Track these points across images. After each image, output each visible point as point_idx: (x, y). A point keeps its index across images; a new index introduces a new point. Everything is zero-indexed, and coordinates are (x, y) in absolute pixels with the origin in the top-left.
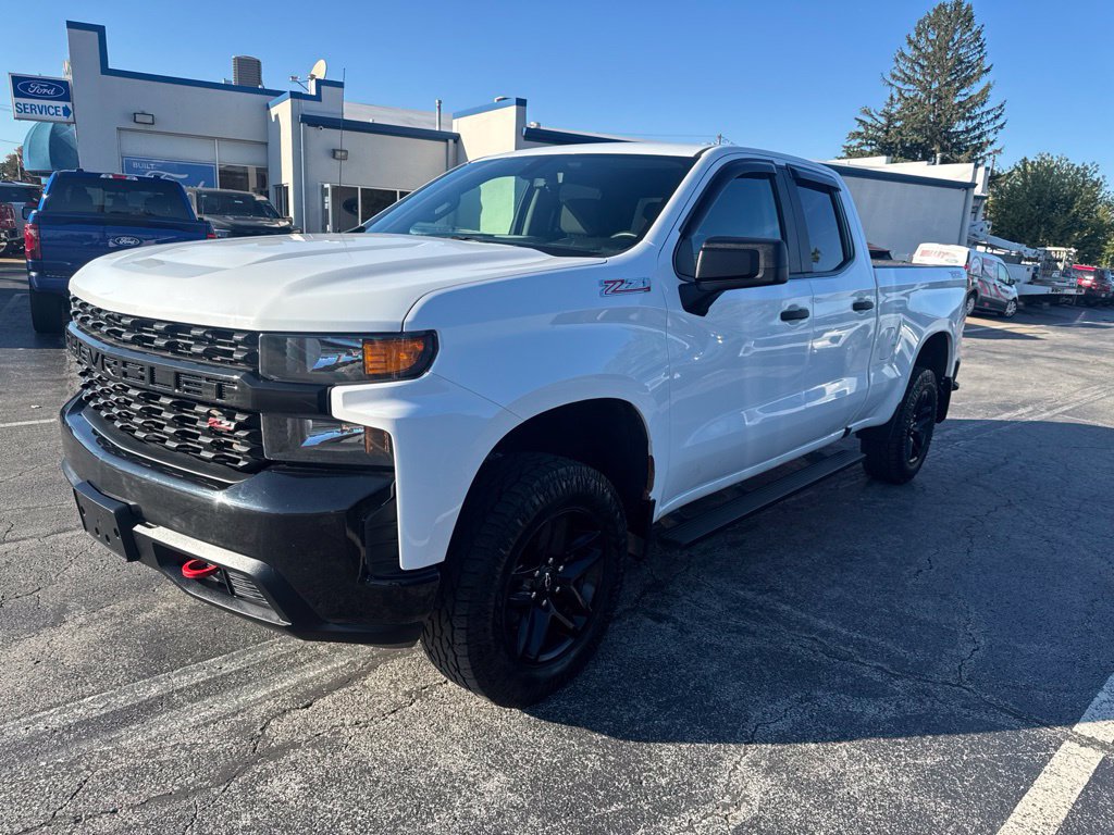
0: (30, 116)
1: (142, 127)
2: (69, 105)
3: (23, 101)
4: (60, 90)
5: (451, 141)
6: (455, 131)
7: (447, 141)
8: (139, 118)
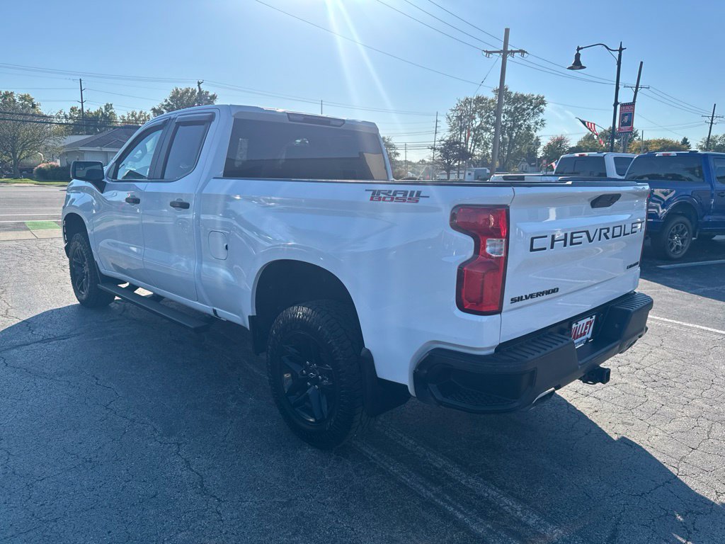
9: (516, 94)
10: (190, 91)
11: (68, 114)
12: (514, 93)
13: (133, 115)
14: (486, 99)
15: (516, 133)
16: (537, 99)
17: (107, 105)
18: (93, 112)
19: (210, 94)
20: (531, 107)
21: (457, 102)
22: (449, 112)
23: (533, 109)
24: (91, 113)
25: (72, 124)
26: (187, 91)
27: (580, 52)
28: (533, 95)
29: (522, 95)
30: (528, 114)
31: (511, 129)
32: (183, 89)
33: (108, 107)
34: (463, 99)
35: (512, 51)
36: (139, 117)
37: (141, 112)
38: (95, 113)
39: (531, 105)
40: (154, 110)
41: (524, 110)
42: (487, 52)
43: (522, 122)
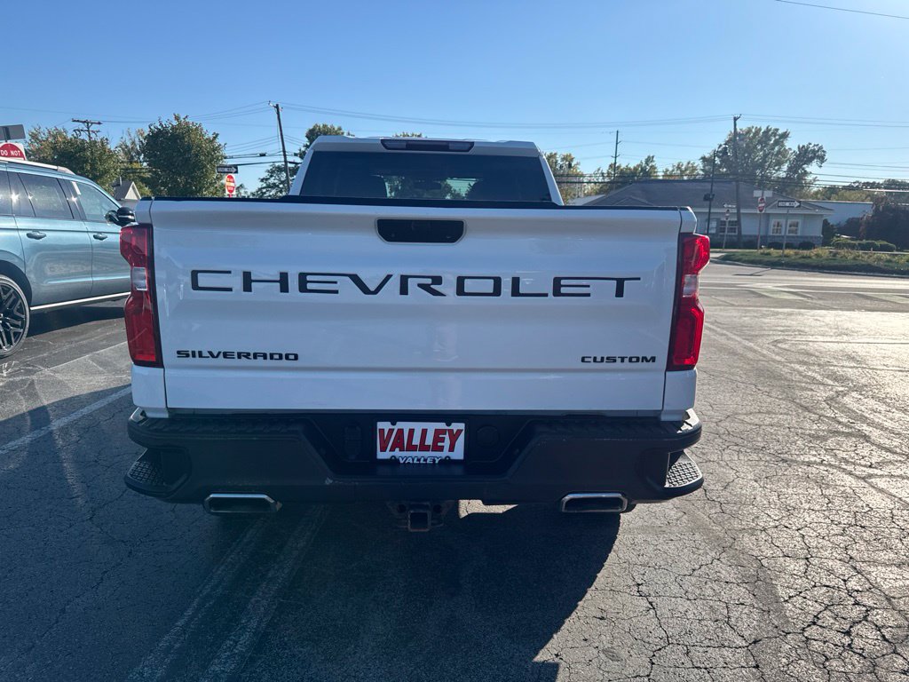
10: (753, 130)
11: (605, 171)
13: (679, 168)
17: (649, 157)
18: (632, 168)
19: (780, 132)
24: (630, 169)
25: (608, 183)
26: (749, 131)
32: (744, 129)
33: (649, 160)
36: (686, 170)
37: (689, 163)
38: (635, 168)
40: (704, 159)
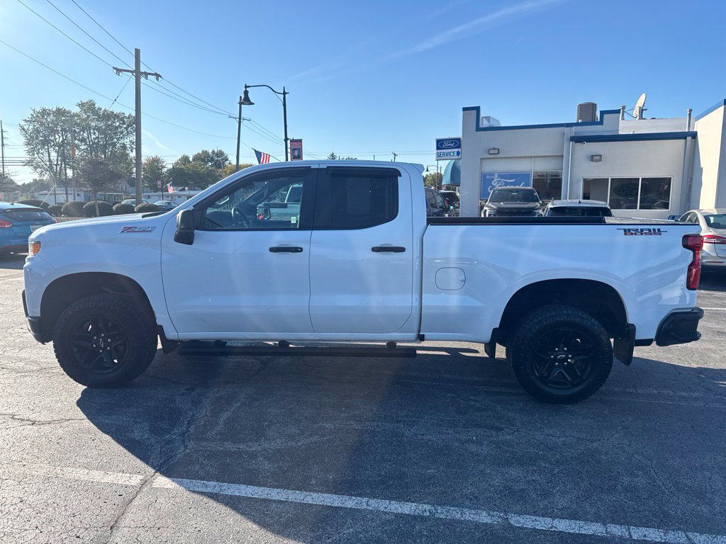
0: (444, 157)
1: (493, 156)
2: (459, 150)
3: (439, 151)
4: (456, 143)
5: (689, 138)
6: (695, 130)
7: (686, 138)
8: (491, 151)
9: (105, 111)
12: (103, 109)
14: (68, 112)
15: (111, 152)
16: (129, 118)
20: (125, 126)
21: (32, 112)
22: (23, 123)
23: (126, 128)
27: (248, 89)
28: (124, 114)
29: (112, 113)
30: (122, 133)
31: (105, 147)
34: (38, 109)
35: (145, 73)
39: (124, 123)
41: (117, 128)
42: (116, 69)
43: (115, 140)
